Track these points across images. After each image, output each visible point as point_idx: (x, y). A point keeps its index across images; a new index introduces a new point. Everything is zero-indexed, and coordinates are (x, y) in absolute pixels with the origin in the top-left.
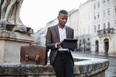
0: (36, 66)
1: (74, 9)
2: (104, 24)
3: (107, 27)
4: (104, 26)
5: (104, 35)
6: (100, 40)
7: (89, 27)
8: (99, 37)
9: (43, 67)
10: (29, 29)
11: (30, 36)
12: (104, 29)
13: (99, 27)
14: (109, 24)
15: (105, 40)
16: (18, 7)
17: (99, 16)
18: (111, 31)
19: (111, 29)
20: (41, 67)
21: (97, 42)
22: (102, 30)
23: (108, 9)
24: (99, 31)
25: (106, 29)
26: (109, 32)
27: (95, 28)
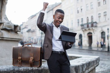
0: (30, 68)
1: (56, 3)
2: (88, 17)
3: (90, 21)
4: (88, 20)
5: (87, 29)
6: (84, 34)
7: (72, 21)
8: (83, 30)
9: (37, 69)
10: (16, 27)
11: (17, 33)
12: (88, 23)
13: (82, 21)
14: (92, 18)
15: (88, 34)
16: (4, 3)
17: (82, 9)
18: (94, 24)
19: (94, 23)
20: (36, 70)
21: (81, 36)
22: (86, 24)
23: (91, 3)
24: (82, 25)
25: (90, 23)
26: (92, 26)
27: (78, 22)
